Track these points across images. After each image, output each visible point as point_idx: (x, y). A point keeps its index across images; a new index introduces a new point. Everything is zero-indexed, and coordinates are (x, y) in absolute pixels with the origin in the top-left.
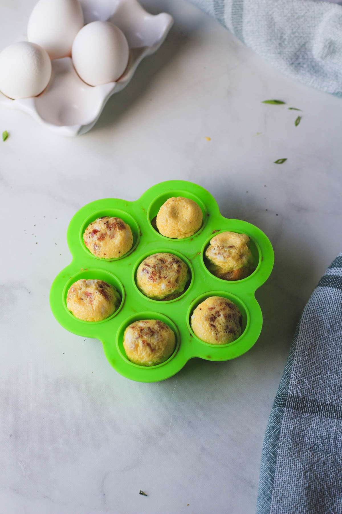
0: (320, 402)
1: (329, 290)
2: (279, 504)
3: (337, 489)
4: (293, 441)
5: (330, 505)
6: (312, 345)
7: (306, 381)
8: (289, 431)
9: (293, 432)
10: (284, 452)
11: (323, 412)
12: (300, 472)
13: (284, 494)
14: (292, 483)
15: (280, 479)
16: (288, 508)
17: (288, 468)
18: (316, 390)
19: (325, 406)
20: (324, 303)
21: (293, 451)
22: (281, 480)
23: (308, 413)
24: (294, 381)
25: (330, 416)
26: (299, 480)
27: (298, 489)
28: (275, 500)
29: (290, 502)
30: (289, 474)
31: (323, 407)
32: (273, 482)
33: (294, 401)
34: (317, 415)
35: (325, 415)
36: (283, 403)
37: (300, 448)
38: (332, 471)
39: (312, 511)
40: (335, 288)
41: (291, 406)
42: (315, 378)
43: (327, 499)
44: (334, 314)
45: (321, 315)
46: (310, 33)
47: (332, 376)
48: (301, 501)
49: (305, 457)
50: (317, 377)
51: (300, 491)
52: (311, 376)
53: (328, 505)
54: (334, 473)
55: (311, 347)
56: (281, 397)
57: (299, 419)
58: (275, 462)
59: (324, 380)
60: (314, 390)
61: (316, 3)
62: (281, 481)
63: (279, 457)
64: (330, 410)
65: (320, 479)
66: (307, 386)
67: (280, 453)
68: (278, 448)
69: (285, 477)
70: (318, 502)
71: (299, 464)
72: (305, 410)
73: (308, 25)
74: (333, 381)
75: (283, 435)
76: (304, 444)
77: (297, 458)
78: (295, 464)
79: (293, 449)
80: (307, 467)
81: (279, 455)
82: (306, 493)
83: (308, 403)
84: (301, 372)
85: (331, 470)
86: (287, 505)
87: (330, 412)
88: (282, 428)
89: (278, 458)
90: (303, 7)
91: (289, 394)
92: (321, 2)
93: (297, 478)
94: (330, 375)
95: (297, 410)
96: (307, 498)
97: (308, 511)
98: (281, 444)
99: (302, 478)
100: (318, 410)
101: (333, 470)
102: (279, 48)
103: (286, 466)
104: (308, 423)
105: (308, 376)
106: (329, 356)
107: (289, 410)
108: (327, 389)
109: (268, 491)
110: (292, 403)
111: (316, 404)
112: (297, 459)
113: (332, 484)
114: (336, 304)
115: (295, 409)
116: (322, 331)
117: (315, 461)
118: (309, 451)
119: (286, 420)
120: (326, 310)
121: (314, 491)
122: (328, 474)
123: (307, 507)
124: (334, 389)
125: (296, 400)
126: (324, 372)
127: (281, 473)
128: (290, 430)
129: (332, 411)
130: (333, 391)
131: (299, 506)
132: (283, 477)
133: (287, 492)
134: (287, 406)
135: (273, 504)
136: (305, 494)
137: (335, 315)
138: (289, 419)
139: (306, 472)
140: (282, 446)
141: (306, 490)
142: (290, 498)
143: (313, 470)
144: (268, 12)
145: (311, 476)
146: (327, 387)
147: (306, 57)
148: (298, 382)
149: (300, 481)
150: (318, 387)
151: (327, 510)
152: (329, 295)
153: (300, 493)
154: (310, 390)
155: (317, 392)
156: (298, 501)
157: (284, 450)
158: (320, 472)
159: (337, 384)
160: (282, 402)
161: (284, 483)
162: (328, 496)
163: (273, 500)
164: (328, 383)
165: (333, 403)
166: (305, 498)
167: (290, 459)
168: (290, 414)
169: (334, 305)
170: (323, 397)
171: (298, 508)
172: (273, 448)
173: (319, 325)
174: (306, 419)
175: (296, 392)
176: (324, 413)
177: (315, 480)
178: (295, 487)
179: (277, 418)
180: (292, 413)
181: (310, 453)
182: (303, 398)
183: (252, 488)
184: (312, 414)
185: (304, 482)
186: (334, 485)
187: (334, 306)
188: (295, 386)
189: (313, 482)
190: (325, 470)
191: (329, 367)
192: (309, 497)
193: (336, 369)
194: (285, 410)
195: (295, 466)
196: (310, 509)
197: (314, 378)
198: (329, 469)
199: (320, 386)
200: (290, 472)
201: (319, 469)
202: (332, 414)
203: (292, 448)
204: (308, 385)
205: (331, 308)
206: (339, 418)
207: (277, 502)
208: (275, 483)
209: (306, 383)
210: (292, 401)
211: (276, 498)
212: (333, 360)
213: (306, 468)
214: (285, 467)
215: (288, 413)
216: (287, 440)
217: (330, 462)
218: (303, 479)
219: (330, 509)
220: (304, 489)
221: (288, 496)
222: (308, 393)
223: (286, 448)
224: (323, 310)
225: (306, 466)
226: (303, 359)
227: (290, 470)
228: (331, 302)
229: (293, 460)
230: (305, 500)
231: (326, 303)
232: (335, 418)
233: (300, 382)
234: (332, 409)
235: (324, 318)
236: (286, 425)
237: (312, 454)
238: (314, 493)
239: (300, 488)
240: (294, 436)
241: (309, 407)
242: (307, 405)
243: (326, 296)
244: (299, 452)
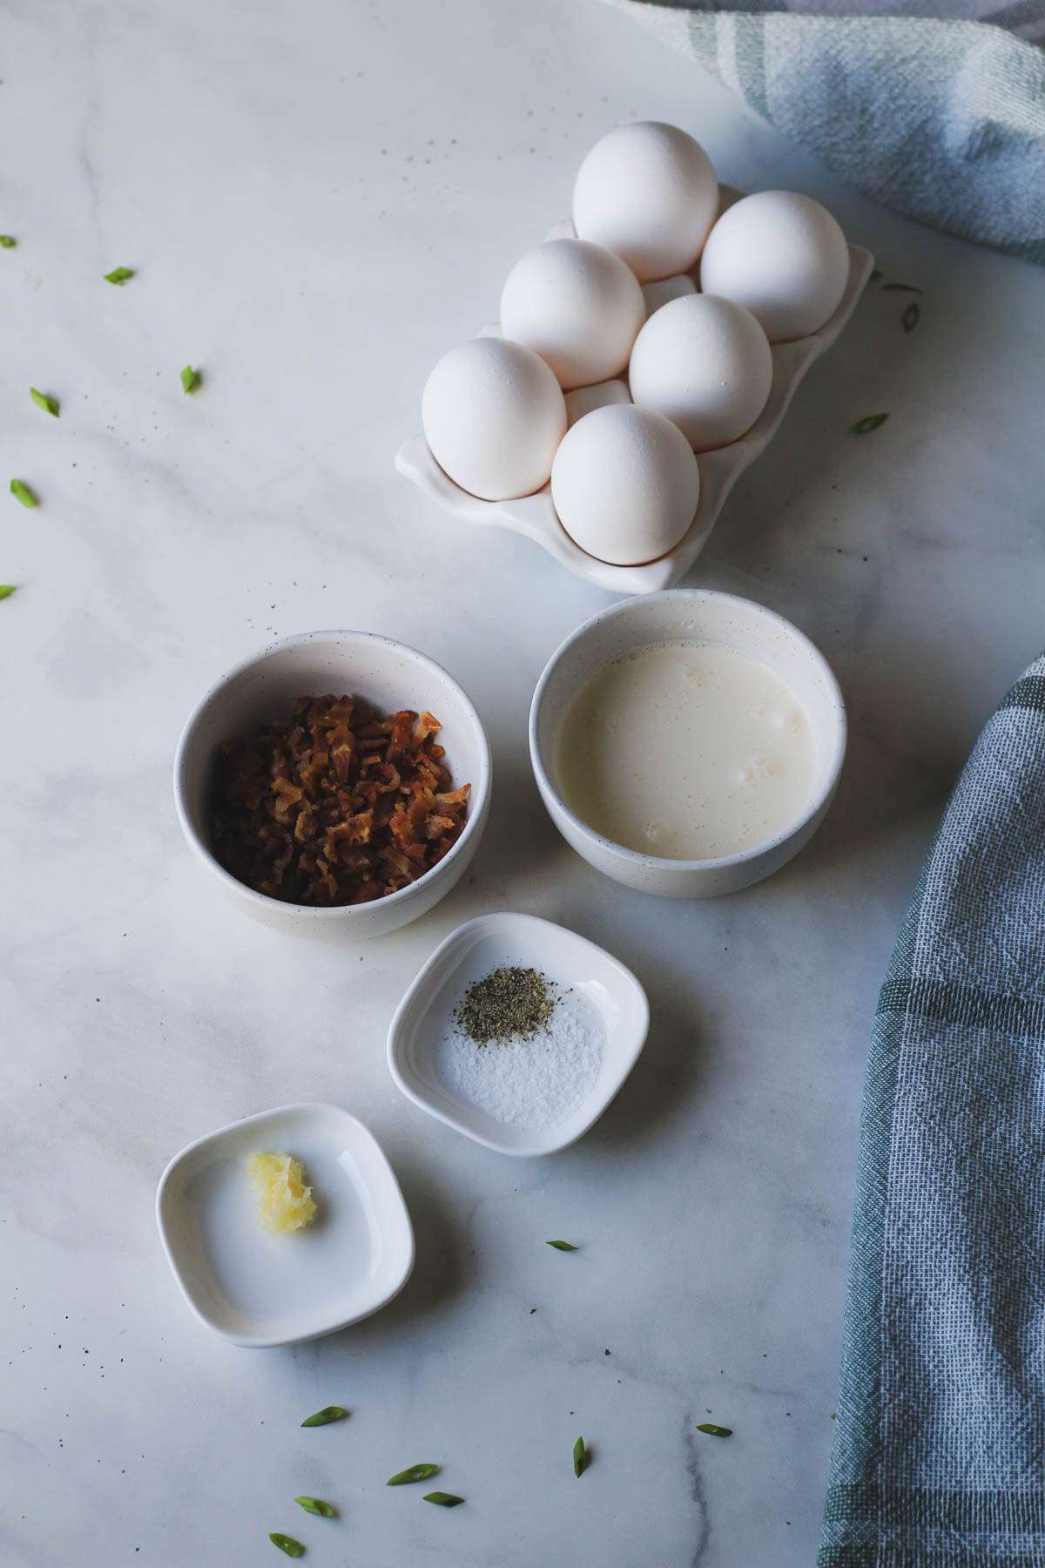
0: (988, 993)
1: (1014, 715)
2: (903, 1238)
3: (1036, 1198)
4: (929, 1088)
5: (1022, 1234)
6: (970, 850)
7: (955, 943)
8: (918, 1066)
9: (927, 1067)
10: (907, 1113)
11: (995, 1017)
12: (948, 1159)
13: (914, 1212)
14: (931, 1186)
15: (902, 1177)
16: (924, 1245)
17: (919, 1151)
18: (978, 964)
19: (1000, 1002)
20: (1005, 745)
21: (929, 1110)
22: (904, 1180)
23: (960, 1021)
24: (924, 944)
25: (1013, 1028)
26: (946, 1179)
27: (945, 1200)
28: (893, 1229)
29: (928, 1230)
30: (922, 1164)
31: (995, 1006)
32: (885, 1188)
33: (927, 995)
34: (982, 1027)
35: (1001, 1025)
36: (901, 1001)
37: (947, 1103)
38: (1023, 1158)
39: (981, 1248)
40: (1028, 709)
41: (920, 1007)
42: (976, 935)
43: (1014, 1220)
44: (1029, 769)
45: (998, 773)
46: (935, 98)
47: (1014, 925)
48: (953, 1227)
49: (959, 1124)
50: (978, 933)
51: (949, 1204)
52: (965, 929)
53: (1018, 1233)
54: (1027, 1162)
55: (969, 854)
56: (895, 985)
57: (939, 1039)
58: (888, 1139)
59: (996, 937)
60: (973, 963)
61: (945, 25)
62: (903, 1183)
63: (897, 1126)
64: (1012, 1013)
65: (995, 1176)
66: (956, 954)
67: (899, 1116)
68: (894, 1105)
69: (912, 1172)
70: (996, 1227)
71: (944, 1142)
72: (952, 1015)
73: (929, 78)
74: (1018, 937)
75: (905, 1075)
76: (955, 1095)
77: (939, 1125)
78: (936, 1139)
79: (930, 1105)
80: (964, 1147)
81: (896, 1122)
82: (964, 1206)
83: (960, 998)
84: (941, 921)
85: (1020, 1153)
86: (922, 1238)
87: (1011, 1019)
88: (901, 1059)
89: (894, 1129)
90: (914, 36)
91: (913, 977)
92: (959, 21)
93: (942, 1175)
94: (1009, 925)
95: (934, 1015)
96: (968, 1219)
97: (972, 1247)
98: (901, 1095)
99: (953, 1173)
100: (985, 1013)
101: (1025, 1154)
103: (914, 1146)
104: (963, 1046)
105: (959, 929)
106: (1006, 877)
107: (914, 1017)
108: (1005, 958)
109: (875, 1210)
110: (921, 999)
111: (978, 998)
112: (940, 1129)
113: (1023, 1186)
114: (1033, 746)
115: (929, 1014)
116: (999, 812)
117: (982, 1133)
118: (967, 1109)
119: (911, 1042)
120: (1008, 760)
121: (983, 1203)
122: (1013, 1164)
123: (969, 1239)
124: (1021, 959)
125: (932, 991)
126: (996, 919)
127: (903, 1164)
128: (920, 1063)
129: (1017, 1015)
130: (1020, 963)
131: (949, 1236)
132: (907, 1172)
133: (919, 1208)
134: (910, 1006)
135: (888, 1238)
136: (963, 1210)
137: (1031, 772)
138: (916, 1039)
139: (962, 1160)
140: (904, 1101)
141: (964, 1202)
142: (928, 1221)
143: (977, 1155)
144: (827, 52)
145: (973, 1169)
146: (1005, 953)
147: (929, 156)
148: (934, 945)
149: (948, 1181)
150: (983, 956)
151: (1016, 1245)
152: (1014, 725)
153: (949, 1209)
154: (964, 965)
155: (982, 968)
156: (947, 1226)
157: (907, 1109)
158: (994, 1161)
159: (1028, 944)
160: (898, 997)
161: (912, 1186)
162: (1017, 1213)
163: (889, 1229)
164: (1007, 944)
165: (1019, 995)
166: (963, 1218)
167: (922, 1128)
168: (918, 1026)
169: (1027, 749)
170: (995, 980)
171: (948, 1242)
172: (882, 1107)
173: (993, 797)
174: (956, 1036)
175: (931, 971)
176: (997, 1020)
177: (983, 1178)
178: (937, 1195)
179: (888, 1037)
180: (923, 1023)
181: (969, 1115)
182: (947, 986)
183: (824, 1225)
184: (969, 1024)
185: (958, 1182)
186: (1030, 1190)
187: (1029, 751)
188: (928, 958)
189: (979, 1181)
190: (1005, 1154)
191: (1006, 905)
192: (972, 1216)
193: (1024, 908)
194: (906, 1018)
195: (934, 1145)
196: (976, 1243)
197: (972, 934)
198: (1014, 1152)
199: (988, 953)
200: (923, 1160)
201: (992, 1153)
202: (1016, 1024)
203: (928, 1103)
204: (958, 951)
205: (1021, 756)
206: (1034, 1031)
207: (899, 1234)
208: (889, 1188)
209: (954, 948)
210: (922, 995)
211: (894, 1225)
212: (1015, 889)
213: (962, 1149)
214: (911, 1149)
215: (913, 1026)
216: (916, 1087)
217: (1017, 1135)
218: (956, 1177)
219: (1024, 1242)
220: (960, 1197)
221: (923, 1217)
222: (959, 973)
223: (913, 1105)
224: (1001, 761)
225: (962, 1145)
226: (947, 888)
227: (923, 1155)
228: (1022, 741)
229: (929, 1131)
230: (963, 1223)
231: (1009, 745)
232: (1024, 1035)
233: (938, 946)
234: (1017, 1010)
235: (1006, 779)
236: (910, 1052)
237: (974, 1117)
238: (983, 1207)
239: (949, 1196)
240: (931, 1076)
241: (962, 1008)
242: (959, 1003)
243: (1009, 729)
244: (943, 1112)
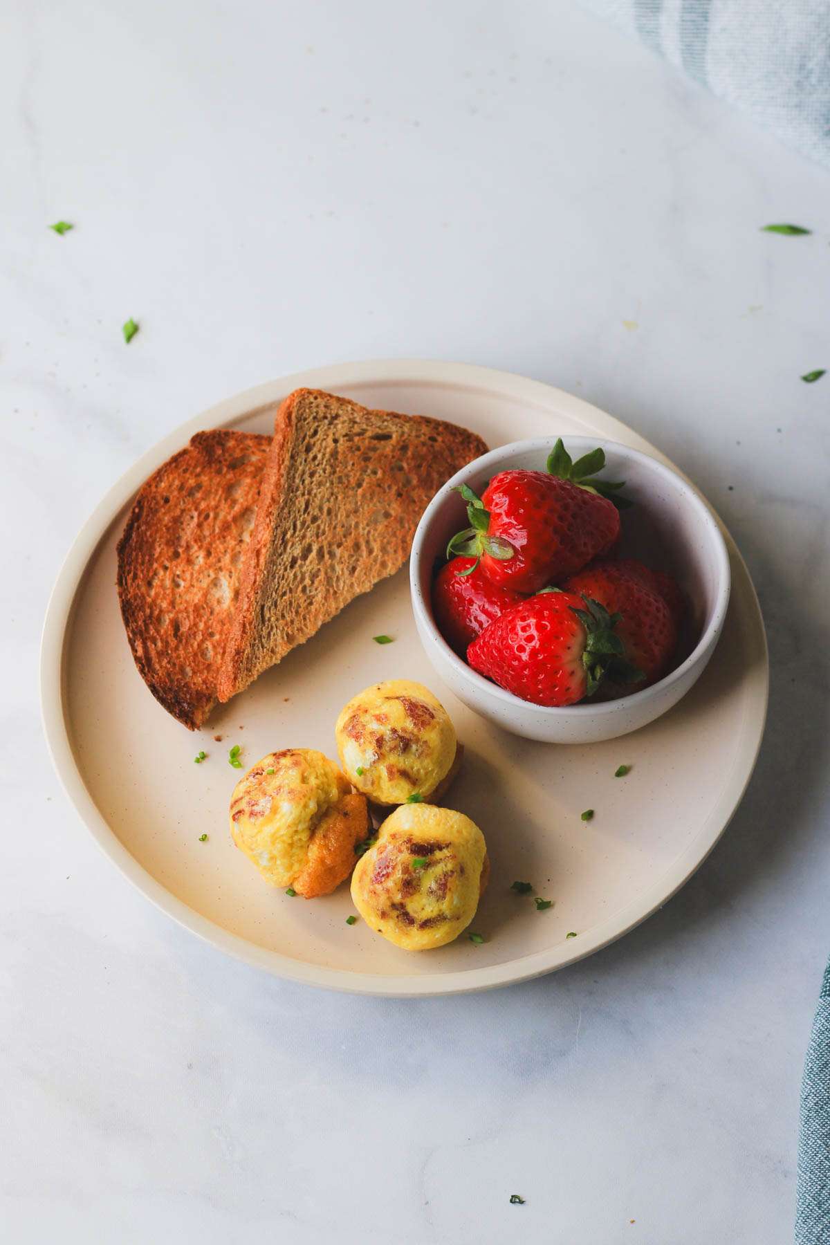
102: (797, 94)
